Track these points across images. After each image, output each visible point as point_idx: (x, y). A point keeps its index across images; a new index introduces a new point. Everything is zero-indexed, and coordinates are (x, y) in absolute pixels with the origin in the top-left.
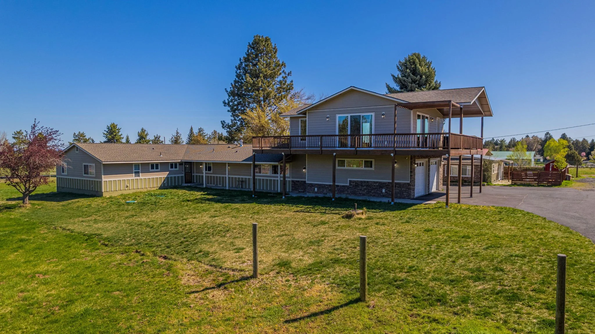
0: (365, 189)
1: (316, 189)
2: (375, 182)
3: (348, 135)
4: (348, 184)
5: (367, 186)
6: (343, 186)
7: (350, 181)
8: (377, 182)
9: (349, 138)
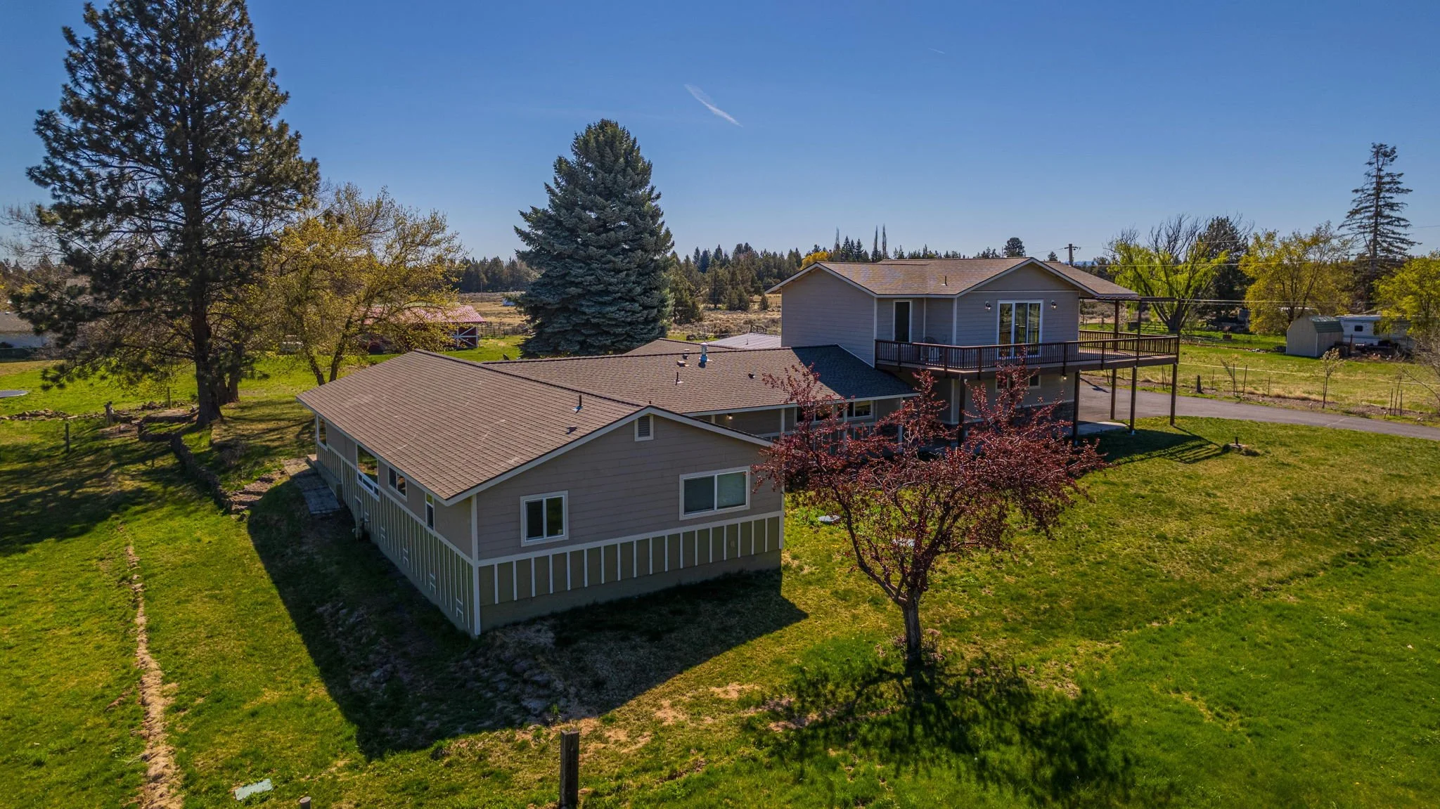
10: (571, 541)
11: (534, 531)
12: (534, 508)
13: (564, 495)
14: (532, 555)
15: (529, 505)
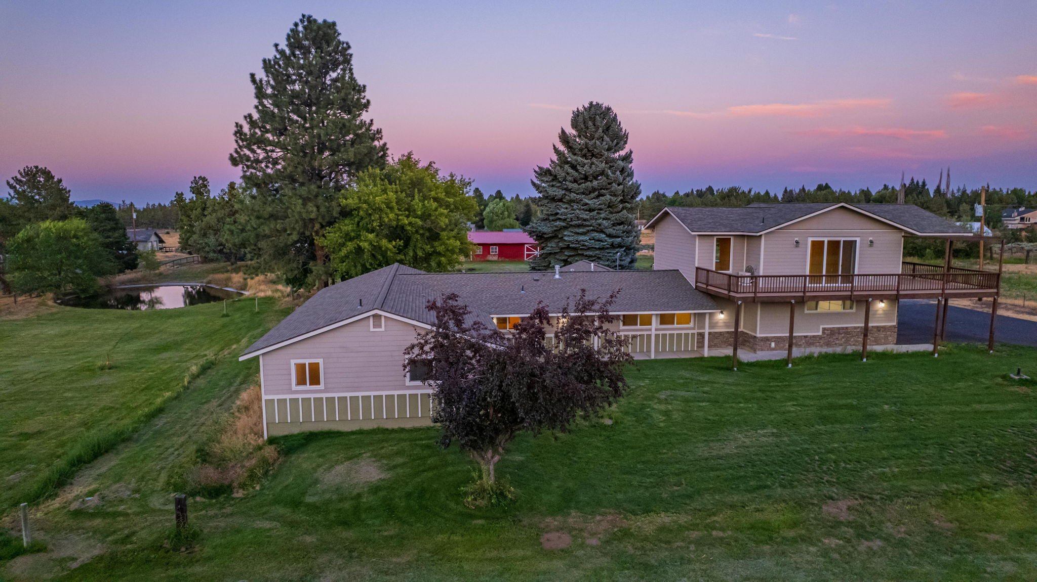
0: (843, 337)
1: (773, 345)
2: (855, 328)
3: (823, 276)
4: (820, 333)
5: (845, 333)
6: (814, 336)
7: (824, 329)
8: (859, 327)
9: (824, 278)
10: (326, 390)
11: (301, 381)
12: (301, 368)
13: (320, 361)
14: (300, 396)
15: (297, 365)
